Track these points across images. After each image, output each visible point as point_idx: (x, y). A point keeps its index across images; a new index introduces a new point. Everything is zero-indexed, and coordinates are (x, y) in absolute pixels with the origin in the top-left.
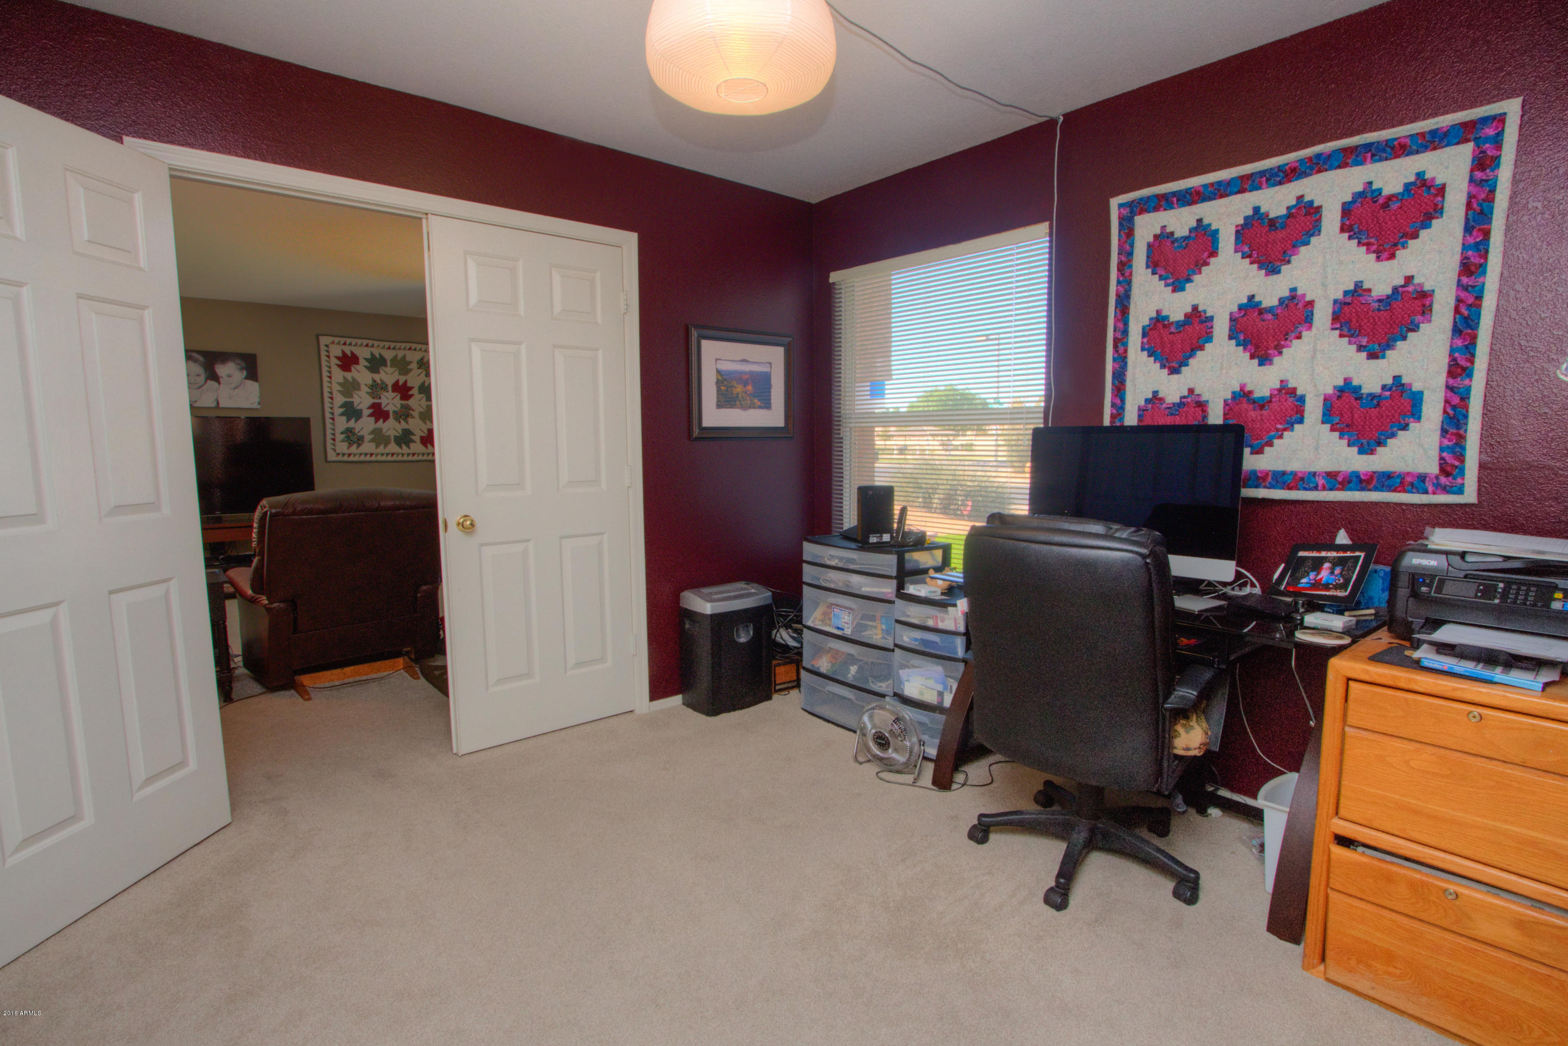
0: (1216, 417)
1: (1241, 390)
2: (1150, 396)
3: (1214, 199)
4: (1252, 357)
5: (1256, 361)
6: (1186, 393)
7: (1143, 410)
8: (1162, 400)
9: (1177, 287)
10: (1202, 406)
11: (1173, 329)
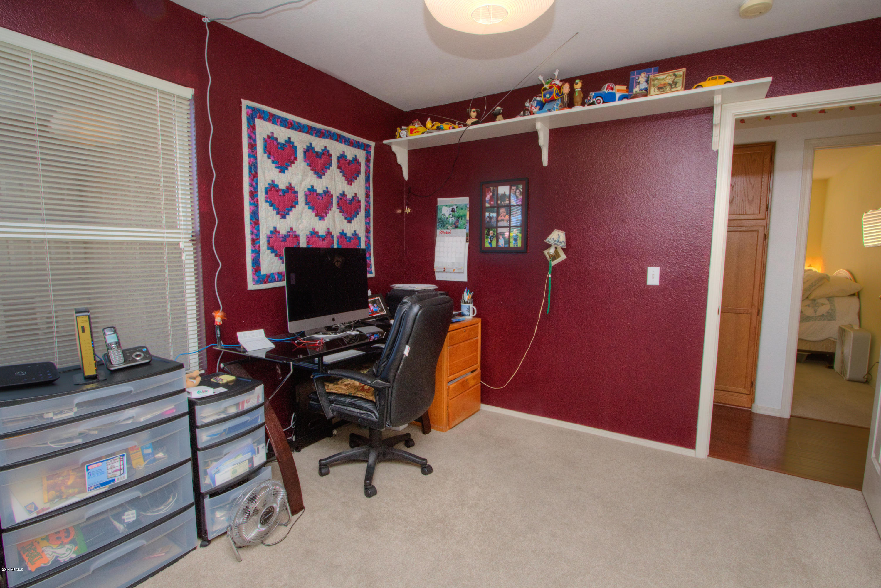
0: (303, 244)
1: (313, 231)
2: (272, 229)
3: (297, 130)
4: (316, 216)
5: (318, 218)
6: (289, 230)
7: (270, 237)
8: (279, 232)
9: (282, 171)
10: (297, 237)
11: (281, 193)
